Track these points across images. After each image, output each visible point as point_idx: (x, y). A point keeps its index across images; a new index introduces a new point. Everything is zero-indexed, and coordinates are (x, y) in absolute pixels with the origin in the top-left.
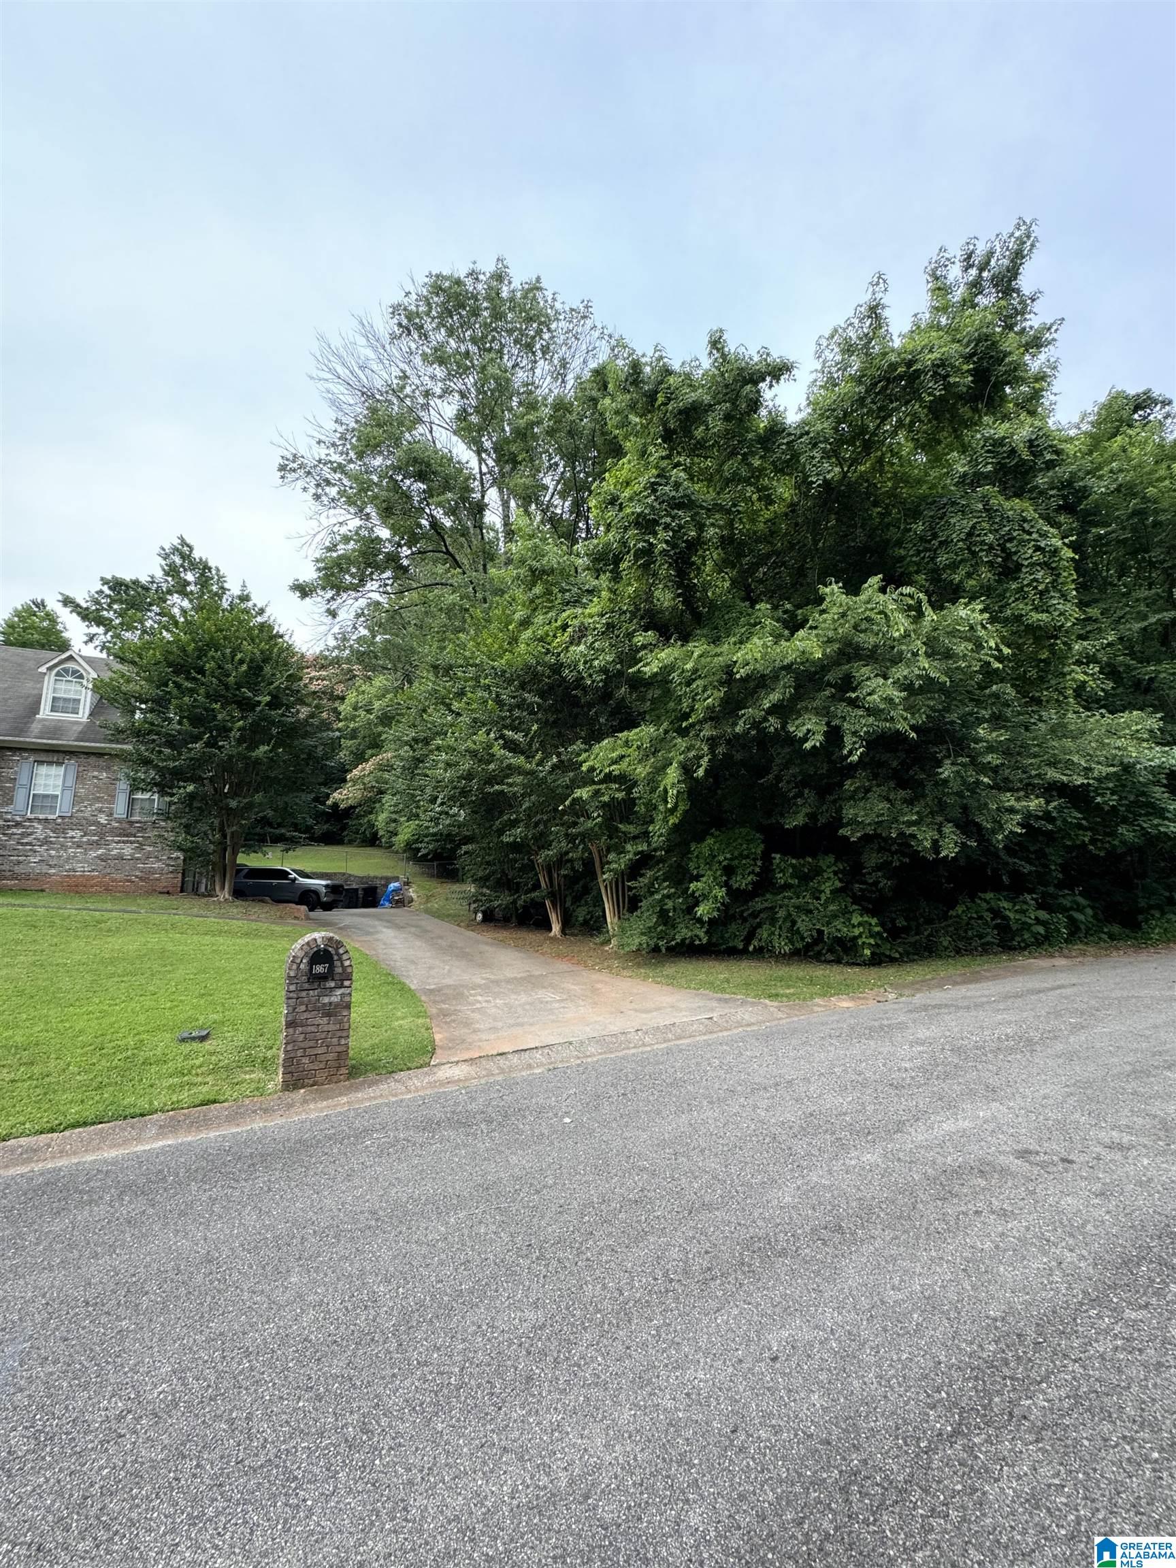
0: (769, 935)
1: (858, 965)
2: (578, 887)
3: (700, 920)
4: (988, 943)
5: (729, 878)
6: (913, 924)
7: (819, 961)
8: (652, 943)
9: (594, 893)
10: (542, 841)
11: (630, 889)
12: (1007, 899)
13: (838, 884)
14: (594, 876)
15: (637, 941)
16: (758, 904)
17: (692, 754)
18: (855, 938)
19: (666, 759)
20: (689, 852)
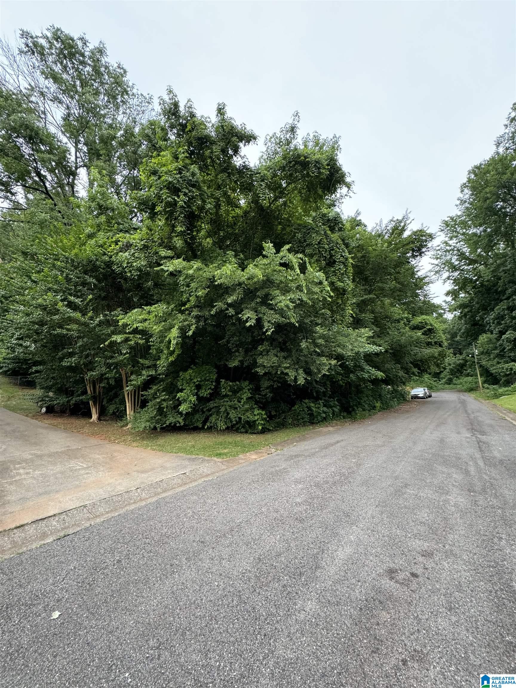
0: (216, 420)
1: (255, 433)
2: (111, 393)
3: (181, 413)
4: (305, 421)
5: (198, 391)
6: (278, 413)
7: (238, 432)
8: (152, 426)
9: (121, 397)
10: (90, 366)
11: (142, 395)
12: (313, 402)
13: (250, 395)
14: (122, 388)
15: (143, 426)
16: (212, 404)
17: (186, 323)
18: (255, 421)
19: (171, 325)
20: (178, 376)
